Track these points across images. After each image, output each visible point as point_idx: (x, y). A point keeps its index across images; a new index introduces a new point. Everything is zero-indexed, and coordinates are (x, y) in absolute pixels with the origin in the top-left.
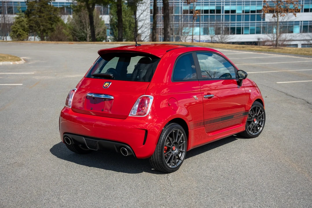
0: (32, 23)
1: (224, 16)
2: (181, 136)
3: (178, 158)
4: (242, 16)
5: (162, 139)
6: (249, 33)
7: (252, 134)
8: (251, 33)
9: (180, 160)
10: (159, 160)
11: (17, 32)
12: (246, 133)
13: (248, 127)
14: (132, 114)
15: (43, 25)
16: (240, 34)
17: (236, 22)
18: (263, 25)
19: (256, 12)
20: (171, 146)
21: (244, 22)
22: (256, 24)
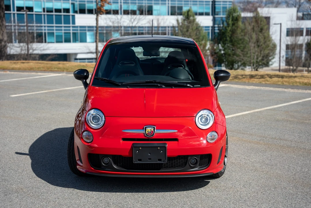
1: (16, 15)
4: (43, 16)
6: (55, 41)
8: (57, 42)
16: (42, 42)
17: (35, 24)
18: (73, 30)
19: (62, 11)
21: (46, 25)
22: (63, 28)
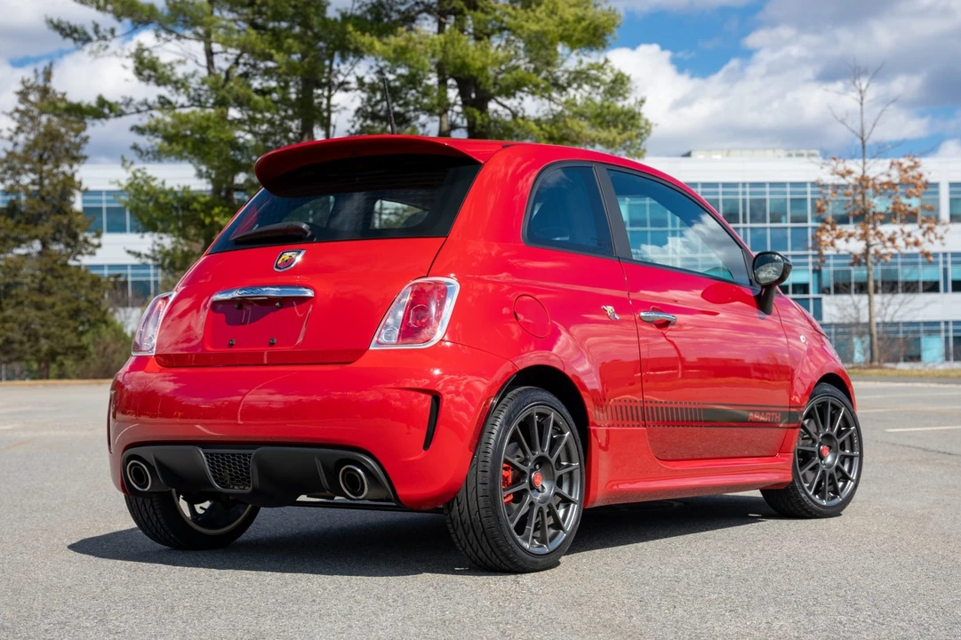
2: (561, 438)
3: (552, 522)
5: (494, 431)
7: (819, 502)
9: (563, 530)
10: (483, 512)
12: (797, 495)
13: (801, 474)
14: (383, 339)
15: (47, 337)
20: (527, 466)
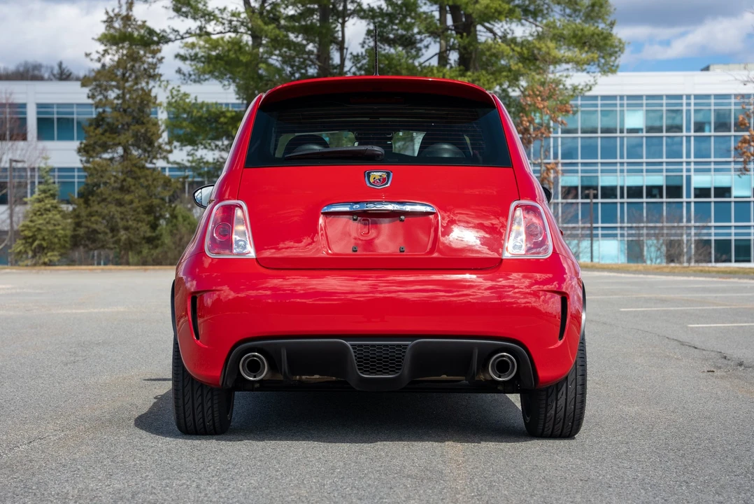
0: (96, 223)
11: (34, 241)
15: (126, 229)
16: (748, 260)
17: (733, 223)
